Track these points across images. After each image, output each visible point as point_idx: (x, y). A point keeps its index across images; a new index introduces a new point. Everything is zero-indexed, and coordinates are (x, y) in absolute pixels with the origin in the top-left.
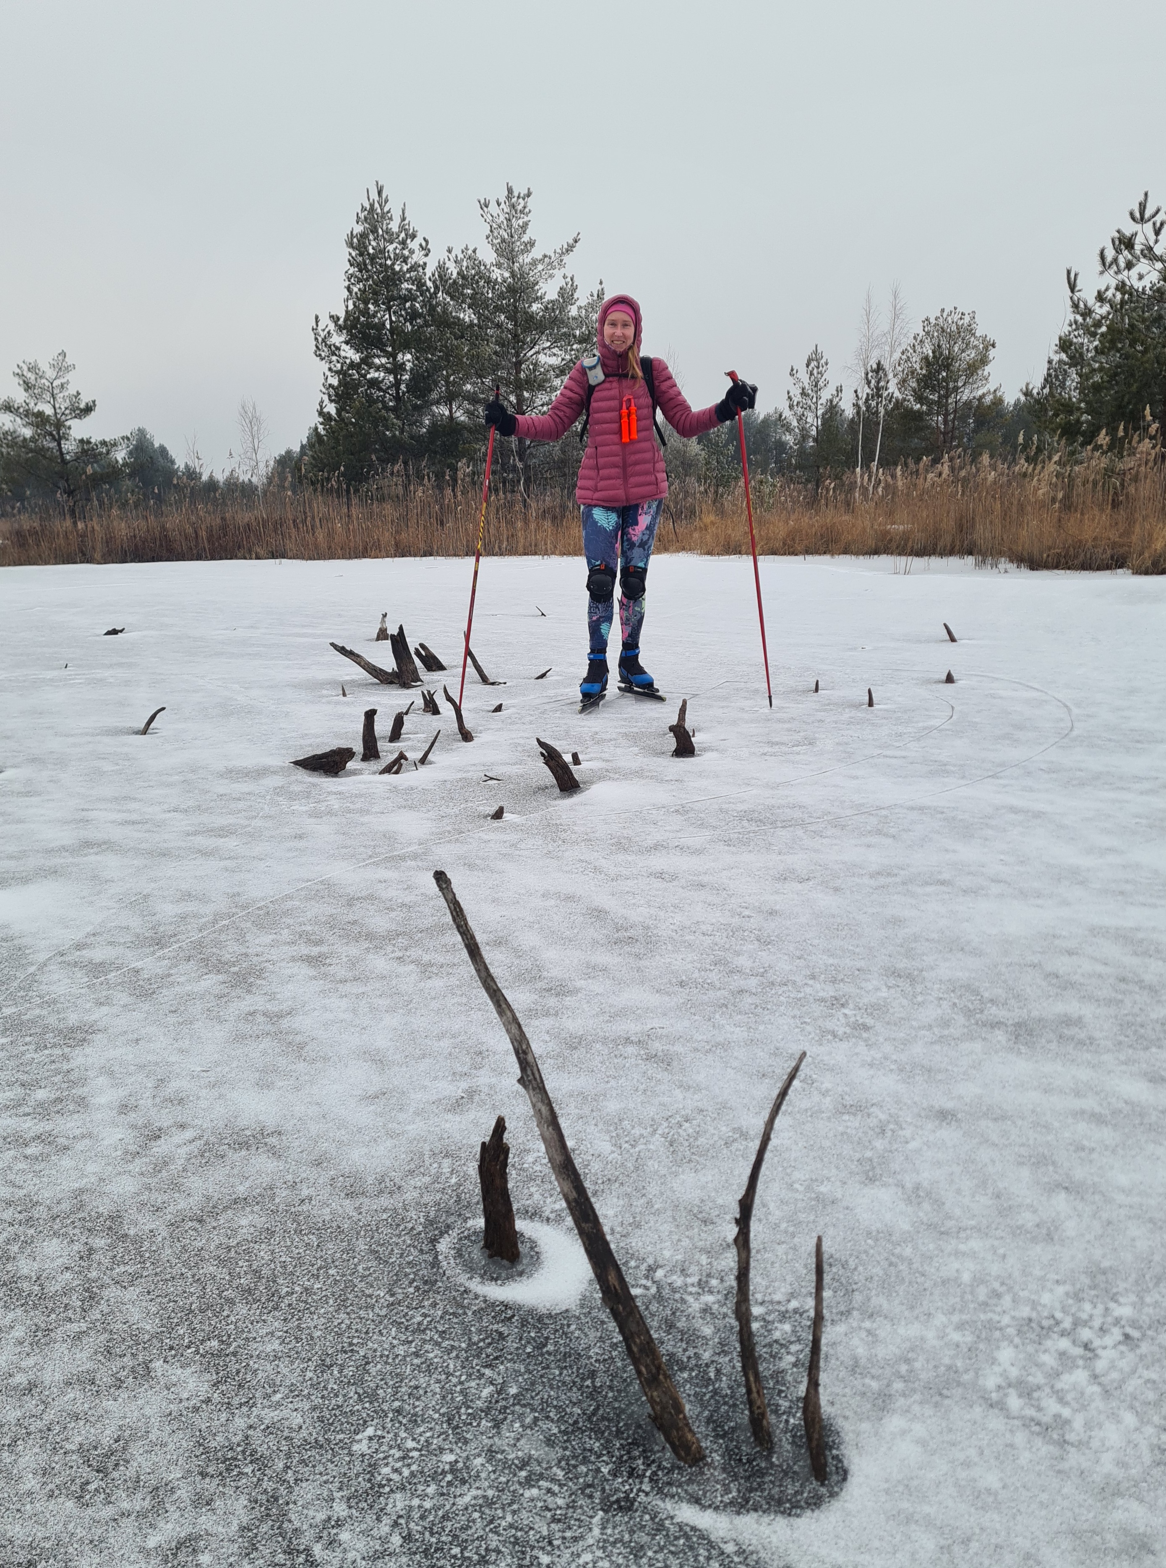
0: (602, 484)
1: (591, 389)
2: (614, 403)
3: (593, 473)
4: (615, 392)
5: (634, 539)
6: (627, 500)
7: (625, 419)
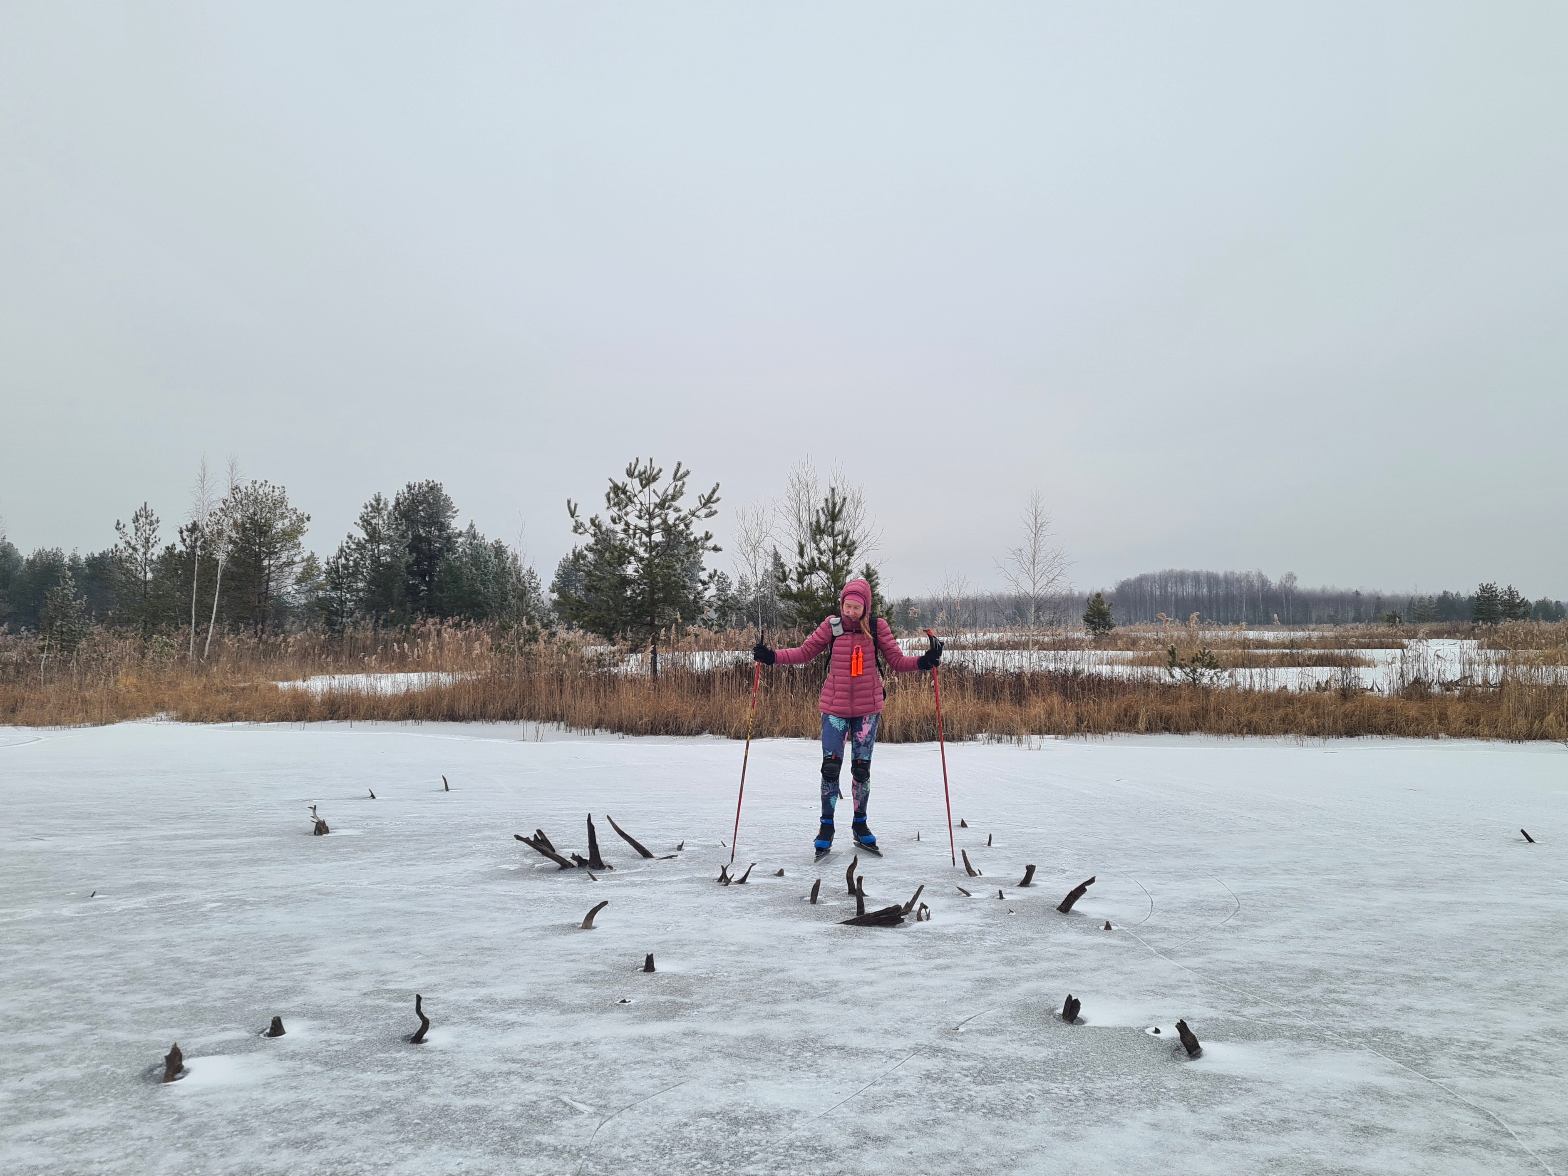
0: (835, 701)
1: (834, 638)
2: (848, 649)
3: (831, 692)
4: (849, 642)
5: (860, 740)
6: (852, 714)
7: (854, 661)
